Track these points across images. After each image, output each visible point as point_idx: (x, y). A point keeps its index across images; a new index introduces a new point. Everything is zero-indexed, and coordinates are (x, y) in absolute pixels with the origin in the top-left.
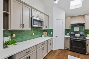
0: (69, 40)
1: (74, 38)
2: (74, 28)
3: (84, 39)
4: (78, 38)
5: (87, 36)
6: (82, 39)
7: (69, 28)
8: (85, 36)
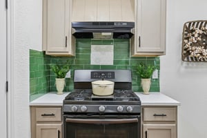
0: (59, 126)
1: (84, 108)
2: (93, 47)
3: (130, 108)
4: (102, 108)
5: (141, 90)
6: (120, 108)
7: (62, 45)
8: (137, 87)
